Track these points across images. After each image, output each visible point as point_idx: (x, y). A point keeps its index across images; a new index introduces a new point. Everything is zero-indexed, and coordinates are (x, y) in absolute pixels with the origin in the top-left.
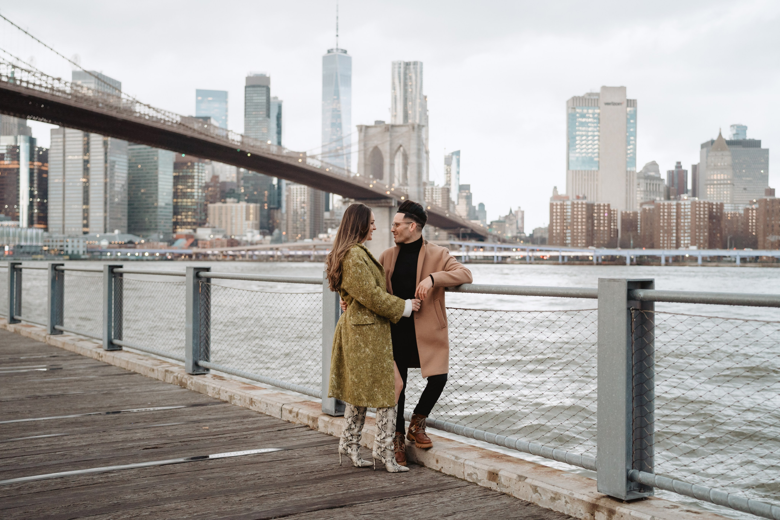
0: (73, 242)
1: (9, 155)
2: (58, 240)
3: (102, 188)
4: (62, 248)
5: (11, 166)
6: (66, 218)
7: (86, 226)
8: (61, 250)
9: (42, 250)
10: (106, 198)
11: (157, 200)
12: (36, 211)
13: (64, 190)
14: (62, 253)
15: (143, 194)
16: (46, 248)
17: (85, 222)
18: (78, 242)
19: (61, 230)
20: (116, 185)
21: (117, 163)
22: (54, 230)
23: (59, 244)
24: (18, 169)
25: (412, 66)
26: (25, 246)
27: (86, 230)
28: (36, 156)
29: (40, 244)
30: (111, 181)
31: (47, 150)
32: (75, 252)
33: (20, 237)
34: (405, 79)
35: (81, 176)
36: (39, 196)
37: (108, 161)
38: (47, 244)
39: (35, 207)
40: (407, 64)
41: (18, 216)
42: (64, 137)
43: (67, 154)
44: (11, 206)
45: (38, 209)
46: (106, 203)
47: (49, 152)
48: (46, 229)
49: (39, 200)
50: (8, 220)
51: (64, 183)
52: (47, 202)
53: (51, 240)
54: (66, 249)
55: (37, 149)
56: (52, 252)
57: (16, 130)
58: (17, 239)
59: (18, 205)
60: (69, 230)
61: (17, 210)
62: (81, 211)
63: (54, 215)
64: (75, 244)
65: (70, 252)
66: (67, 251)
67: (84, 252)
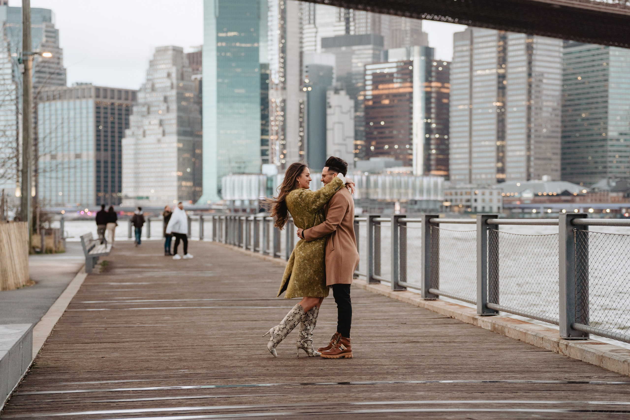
0: (483, 194)
1: (399, 76)
2: (464, 191)
3: (524, 114)
4: (468, 204)
5: (402, 91)
6: (474, 160)
7: (501, 170)
8: (468, 207)
9: (442, 207)
10: (529, 129)
11: (606, 129)
12: (434, 151)
13: (471, 120)
14: (469, 210)
15: (583, 119)
16: (447, 204)
17: (500, 165)
18: (491, 194)
19: (467, 177)
20: (545, 109)
21: (546, 75)
22: (457, 177)
23: (465, 197)
24: (411, 93)
26: (421, 201)
27: (501, 176)
28: (433, 74)
29: (440, 198)
30: (536, 103)
31: (449, 63)
32: (487, 209)
33: (414, 188)
35: (495, 99)
36: (438, 131)
37: (533, 74)
38: (449, 198)
39: (433, 147)
41: (411, 160)
42: (472, 43)
43: (475, 68)
44: (402, 147)
45: (437, 149)
46: (529, 136)
47: (451, 66)
48: (447, 177)
49: (437, 136)
50: (399, 166)
51: (471, 110)
52: (448, 139)
53: (453, 191)
54: (474, 204)
55: (435, 64)
56: (456, 209)
57: (408, 39)
58: (410, 191)
59: (411, 144)
60: (478, 177)
61: (409, 152)
62: (494, 149)
63: (457, 156)
64: (487, 197)
65: (479, 209)
66: (476, 208)
67: (499, 208)
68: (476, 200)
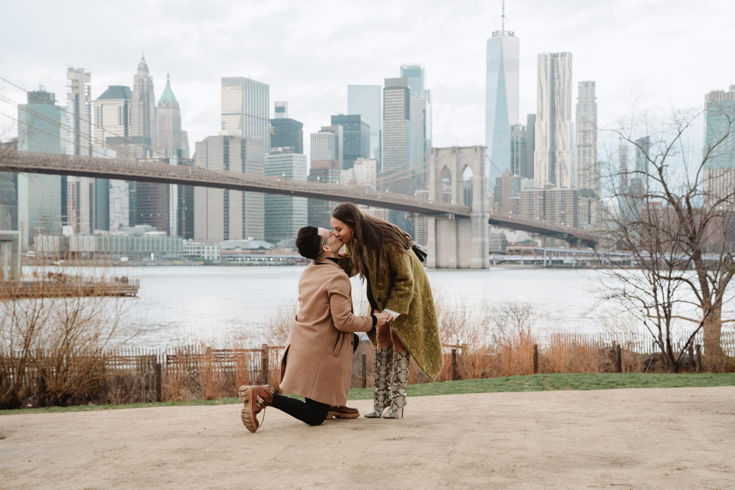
0: (208, 248)
2: (196, 247)
3: (241, 196)
10: (244, 206)
11: (292, 207)
12: (184, 219)
13: (207, 199)
18: (213, 248)
23: (197, 250)
25: (559, 58)
26: (167, 252)
29: (180, 251)
32: (211, 258)
33: (163, 244)
34: (553, 72)
36: (186, 205)
38: (186, 250)
39: (183, 215)
40: (554, 56)
42: (207, 149)
45: (186, 217)
46: (243, 211)
49: (186, 208)
51: (207, 192)
53: (189, 246)
54: (202, 255)
62: (222, 218)
63: (199, 222)
64: (211, 250)
65: (206, 258)
66: (203, 257)
67: (218, 257)
68: (203, 252)
